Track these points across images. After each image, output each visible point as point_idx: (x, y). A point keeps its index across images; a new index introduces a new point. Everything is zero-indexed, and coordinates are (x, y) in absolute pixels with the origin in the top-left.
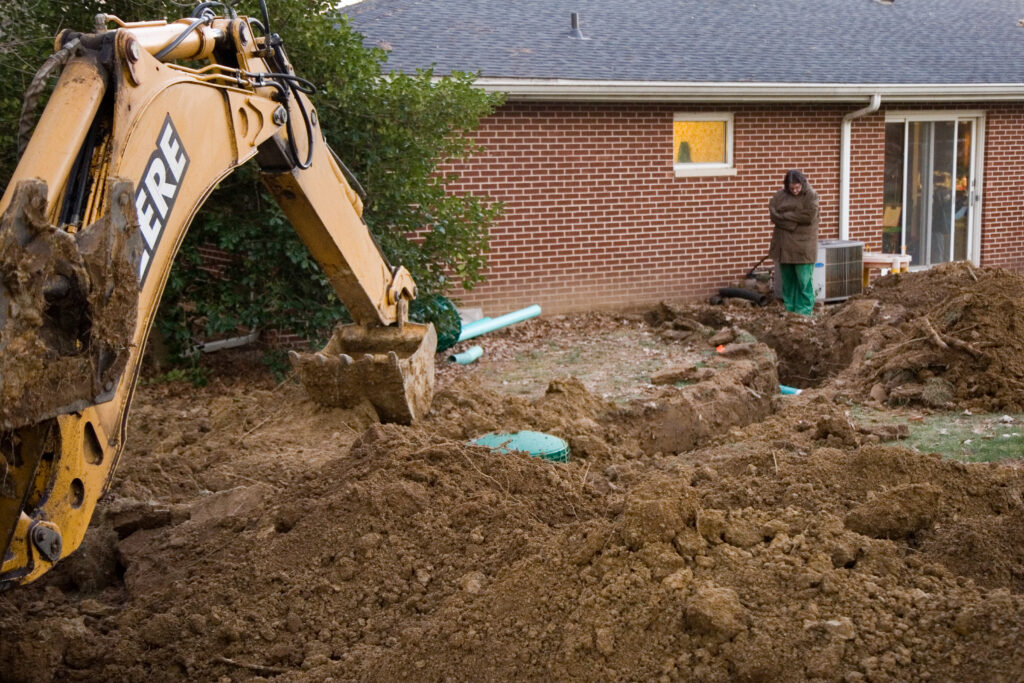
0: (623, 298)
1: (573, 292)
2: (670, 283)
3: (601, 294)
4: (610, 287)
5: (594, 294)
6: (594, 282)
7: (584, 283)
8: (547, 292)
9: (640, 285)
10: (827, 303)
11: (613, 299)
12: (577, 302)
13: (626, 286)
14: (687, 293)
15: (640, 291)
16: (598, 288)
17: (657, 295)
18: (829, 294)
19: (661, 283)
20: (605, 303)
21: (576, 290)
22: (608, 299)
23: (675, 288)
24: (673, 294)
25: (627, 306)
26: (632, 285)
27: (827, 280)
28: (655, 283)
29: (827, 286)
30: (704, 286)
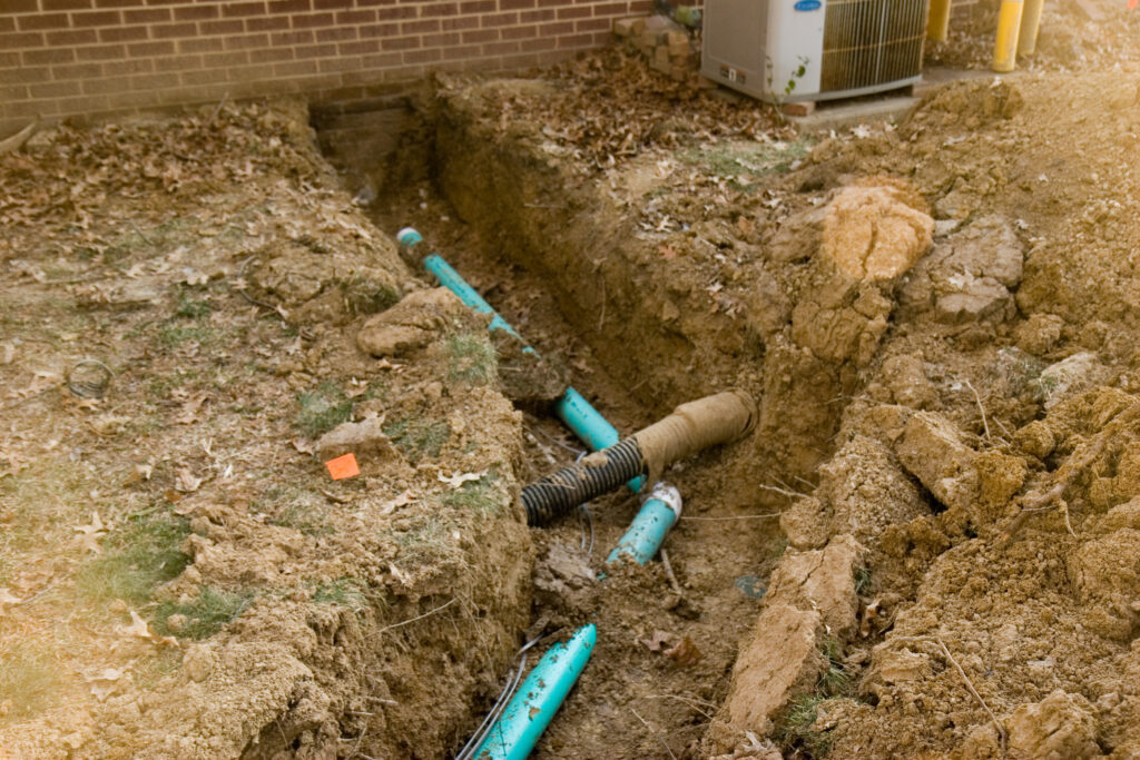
0: (327, 65)
1: (177, 53)
2: (455, 24)
3: (258, 56)
4: (285, 39)
5: (241, 58)
6: (238, 26)
7: (208, 29)
8: (94, 53)
9: (373, 31)
10: (821, 105)
11: (297, 68)
12: (190, 78)
13: (332, 34)
14: (503, 48)
15: (373, 47)
16: (252, 41)
17: (421, 57)
18: (828, 81)
19: (432, 25)
20: (274, 77)
21: (186, 46)
22: (281, 70)
23: (469, 37)
24: (464, 52)
25: (340, 84)
26: (349, 32)
27: (827, 45)
28: (415, 27)
29: (826, 60)
30: (547, 30)
